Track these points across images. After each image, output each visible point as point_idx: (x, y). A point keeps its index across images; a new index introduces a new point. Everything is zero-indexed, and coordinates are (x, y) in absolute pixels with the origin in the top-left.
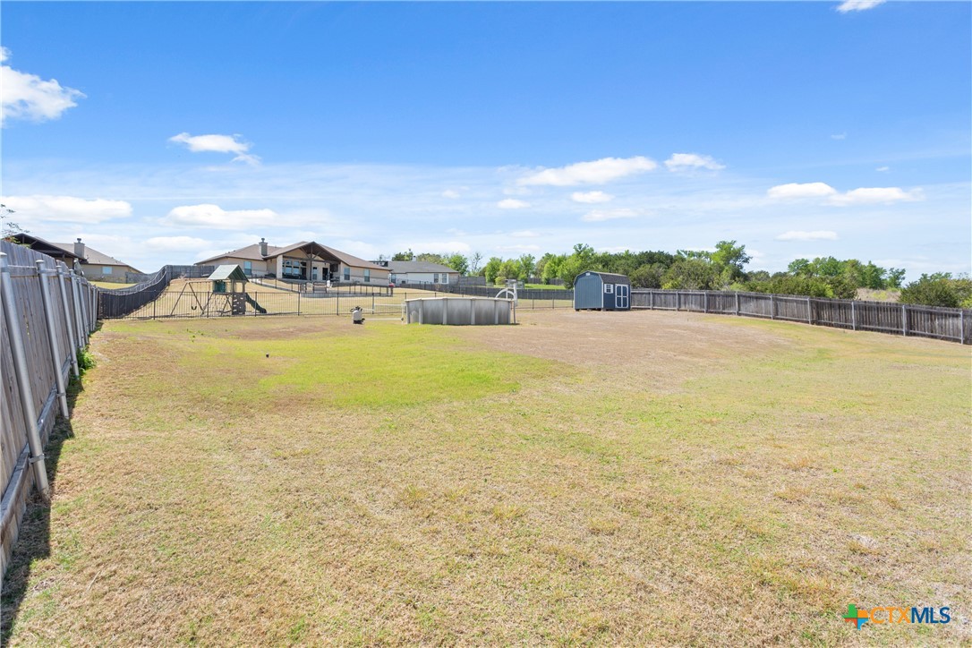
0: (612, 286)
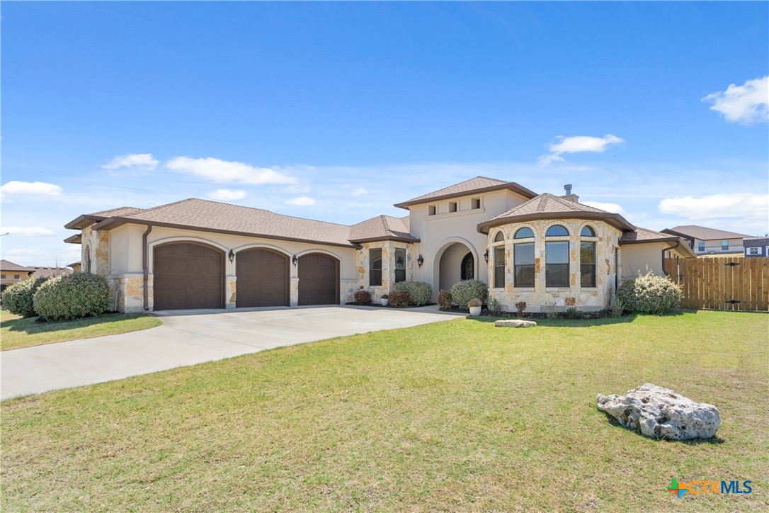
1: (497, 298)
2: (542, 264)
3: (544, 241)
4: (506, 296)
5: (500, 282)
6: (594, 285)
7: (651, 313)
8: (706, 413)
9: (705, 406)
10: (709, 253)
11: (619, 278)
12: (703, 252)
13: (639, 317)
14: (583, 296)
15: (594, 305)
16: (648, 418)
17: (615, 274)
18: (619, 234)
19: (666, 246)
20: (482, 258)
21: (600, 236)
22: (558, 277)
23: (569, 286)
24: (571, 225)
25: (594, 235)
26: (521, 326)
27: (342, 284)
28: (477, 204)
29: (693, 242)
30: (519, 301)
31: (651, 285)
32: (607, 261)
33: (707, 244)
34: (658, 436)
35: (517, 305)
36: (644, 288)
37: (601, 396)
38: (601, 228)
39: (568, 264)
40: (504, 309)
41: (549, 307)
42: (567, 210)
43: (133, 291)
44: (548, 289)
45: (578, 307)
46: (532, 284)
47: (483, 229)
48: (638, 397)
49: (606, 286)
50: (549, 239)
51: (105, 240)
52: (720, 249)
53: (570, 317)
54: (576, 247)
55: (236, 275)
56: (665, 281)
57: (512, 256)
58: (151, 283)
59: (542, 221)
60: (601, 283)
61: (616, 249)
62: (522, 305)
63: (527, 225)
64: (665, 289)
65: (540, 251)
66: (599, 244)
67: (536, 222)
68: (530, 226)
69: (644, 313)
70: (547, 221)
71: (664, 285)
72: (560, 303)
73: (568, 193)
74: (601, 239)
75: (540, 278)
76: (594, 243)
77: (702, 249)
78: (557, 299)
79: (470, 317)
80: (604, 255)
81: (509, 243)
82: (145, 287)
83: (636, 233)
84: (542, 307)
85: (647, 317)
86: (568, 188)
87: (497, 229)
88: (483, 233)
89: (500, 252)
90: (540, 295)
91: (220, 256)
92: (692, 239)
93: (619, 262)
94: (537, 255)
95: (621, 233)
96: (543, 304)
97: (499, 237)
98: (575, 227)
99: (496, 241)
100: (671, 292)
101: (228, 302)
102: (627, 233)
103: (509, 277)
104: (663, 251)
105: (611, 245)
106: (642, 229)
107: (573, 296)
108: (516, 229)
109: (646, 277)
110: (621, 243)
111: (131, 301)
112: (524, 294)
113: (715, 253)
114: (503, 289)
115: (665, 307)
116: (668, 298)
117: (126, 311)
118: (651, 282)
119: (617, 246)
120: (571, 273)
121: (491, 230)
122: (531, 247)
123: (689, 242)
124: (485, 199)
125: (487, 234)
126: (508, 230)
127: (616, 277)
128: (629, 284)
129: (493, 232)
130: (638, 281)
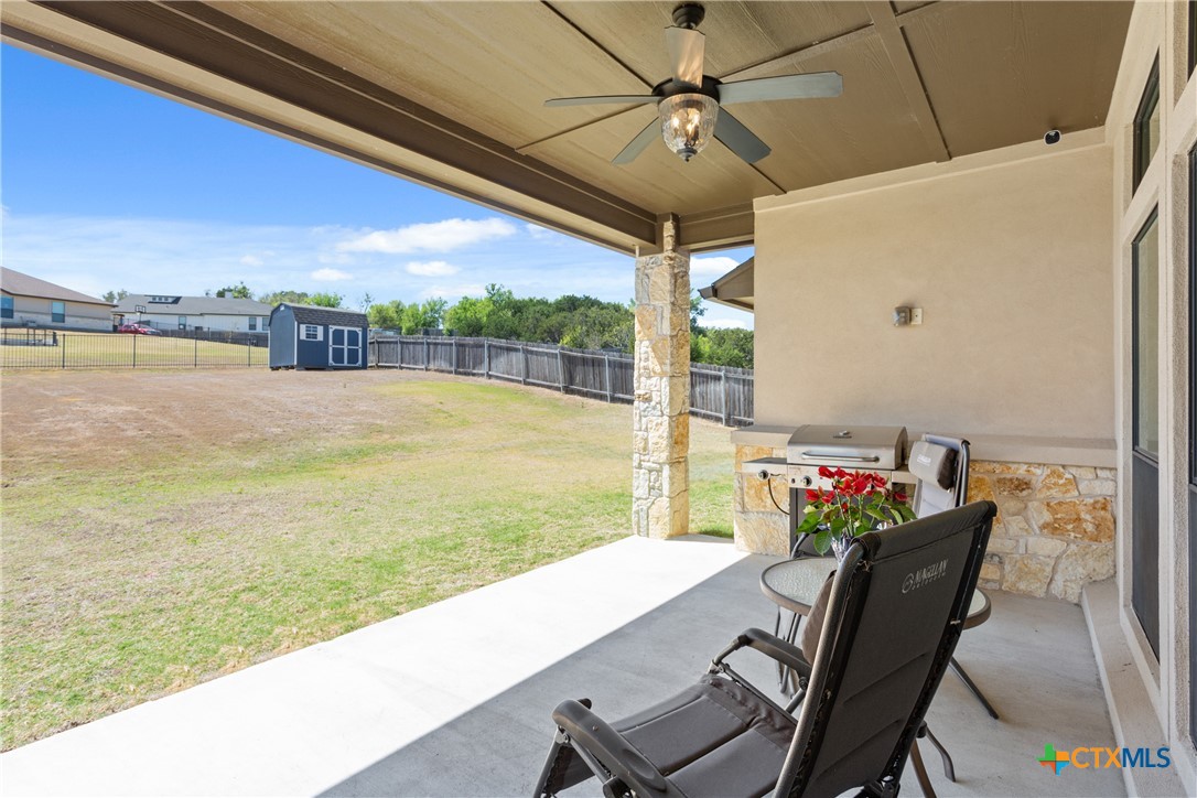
0: (320, 329)
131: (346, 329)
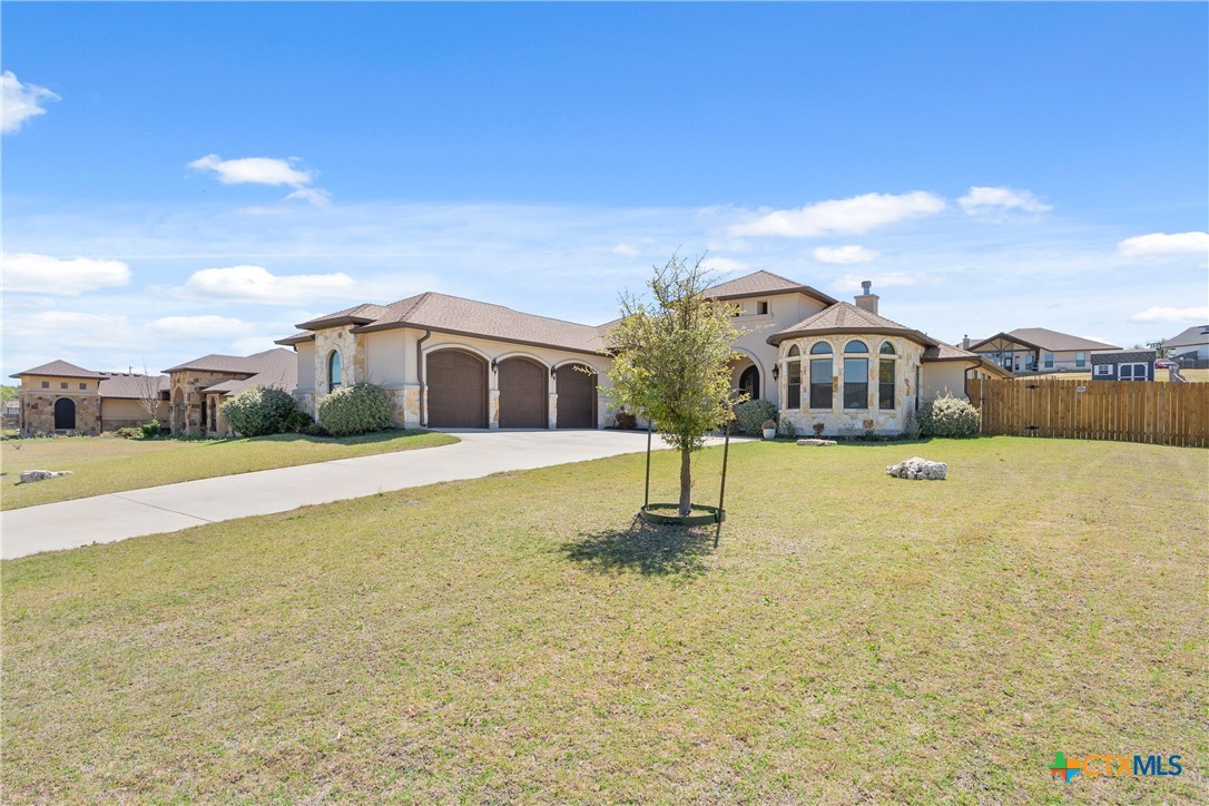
0: (1110, 367)
1: (792, 420)
2: (841, 383)
3: (842, 358)
4: (803, 417)
5: (794, 402)
6: (892, 407)
7: (947, 436)
8: (940, 466)
9: (940, 463)
10: (1059, 371)
11: (920, 401)
12: (1050, 369)
13: (935, 439)
14: (881, 419)
15: (893, 428)
16: (912, 470)
17: (915, 396)
18: (921, 350)
19: (970, 365)
20: (770, 375)
21: (900, 353)
22: (856, 397)
23: (867, 407)
24: (870, 341)
25: (893, 352)
26: (823, 444)
27: (600, 403)
28: (764, 309)
29: (1038, 353)
30: (815, 422)
31: (949, 407)
32: (907, 381)
33: (1056, 357)
34: (916, 478)
35: (814, 427)
36: (942, 411)
37: (889, 467)
38: (900, 344)
39: (867, 384)
40: (800, 433)
41: (847, 429)
42: (867, 325)
43: (411, 405)
44: (846, 410)
45: (877, 429)
46: (830, 405)
47: (775, 342)
48: (908, 462)
49: (905, 408)
50: (847, 355)
51: (361, 344)
52: (1073, 365)
53: (869, 438)
54: (875, 366)
55: (499, 389)
56: (964, 403)
57: (808, 373)
58: (425, 397)
59: (841, 336)
60: (899, 404)
61: (918, 368)
62: (819, 427)
63: (825, 340)
64: (962, 411)
65: (838, 369)
66: (898, 362)
67: (834, 336)
68: (828, 341)
69: (941, 436)
70: (846, 336)
71: (962, 408)
72: (859, 425)
73: (867, 292)
74: (900, 357)
75: (838, 398)
76: (894, 361)
77: (1049, 364)
78: (856, 420)
79: (764, 439)
80: (904, 374)
81: (805, 359)
82: (421, 400)
83: (939, 349)
84: (840, 430)
85: (943, 440)
86: (866, 285)
87: (792, 342)
88: (774, 345)
89: (794, 369)
90: (838, 415)
91: (482, 365)
92: (1036, 349)
93: (921, 382)
94: (835, 373)
95: (923, 349)
96: (841, 426)
97: (793, 351)
98: (875, 343)
99: (790, 355)
100: (967, 415)
101: (491, 421)
102: (930, 348)
103: (805, 397)
104: (966, 371)
105: (911, 363)
106: (946, 345)
107: (871, 418)
108: (813, 343)
109: (945, 400)
110: (923, 360)
111: (411, 416)
112: (821, 415)
113: (1067, 371)
114: (797, 410)
115: (961, 430)
116: (964, 422)
117: (407, 427)
118: (951, 404)
119: (918, 363)
120: (869, 393)
121: (784, 342)
122: (829, 363)
123: (1033, 353)
124: (774, 304)
125: (778, 346)
126: (805, 344)
127: (917, 399)
128: (929, 405)
129: (787, 345)
130: (936, 403)
131: (1133, 365)
